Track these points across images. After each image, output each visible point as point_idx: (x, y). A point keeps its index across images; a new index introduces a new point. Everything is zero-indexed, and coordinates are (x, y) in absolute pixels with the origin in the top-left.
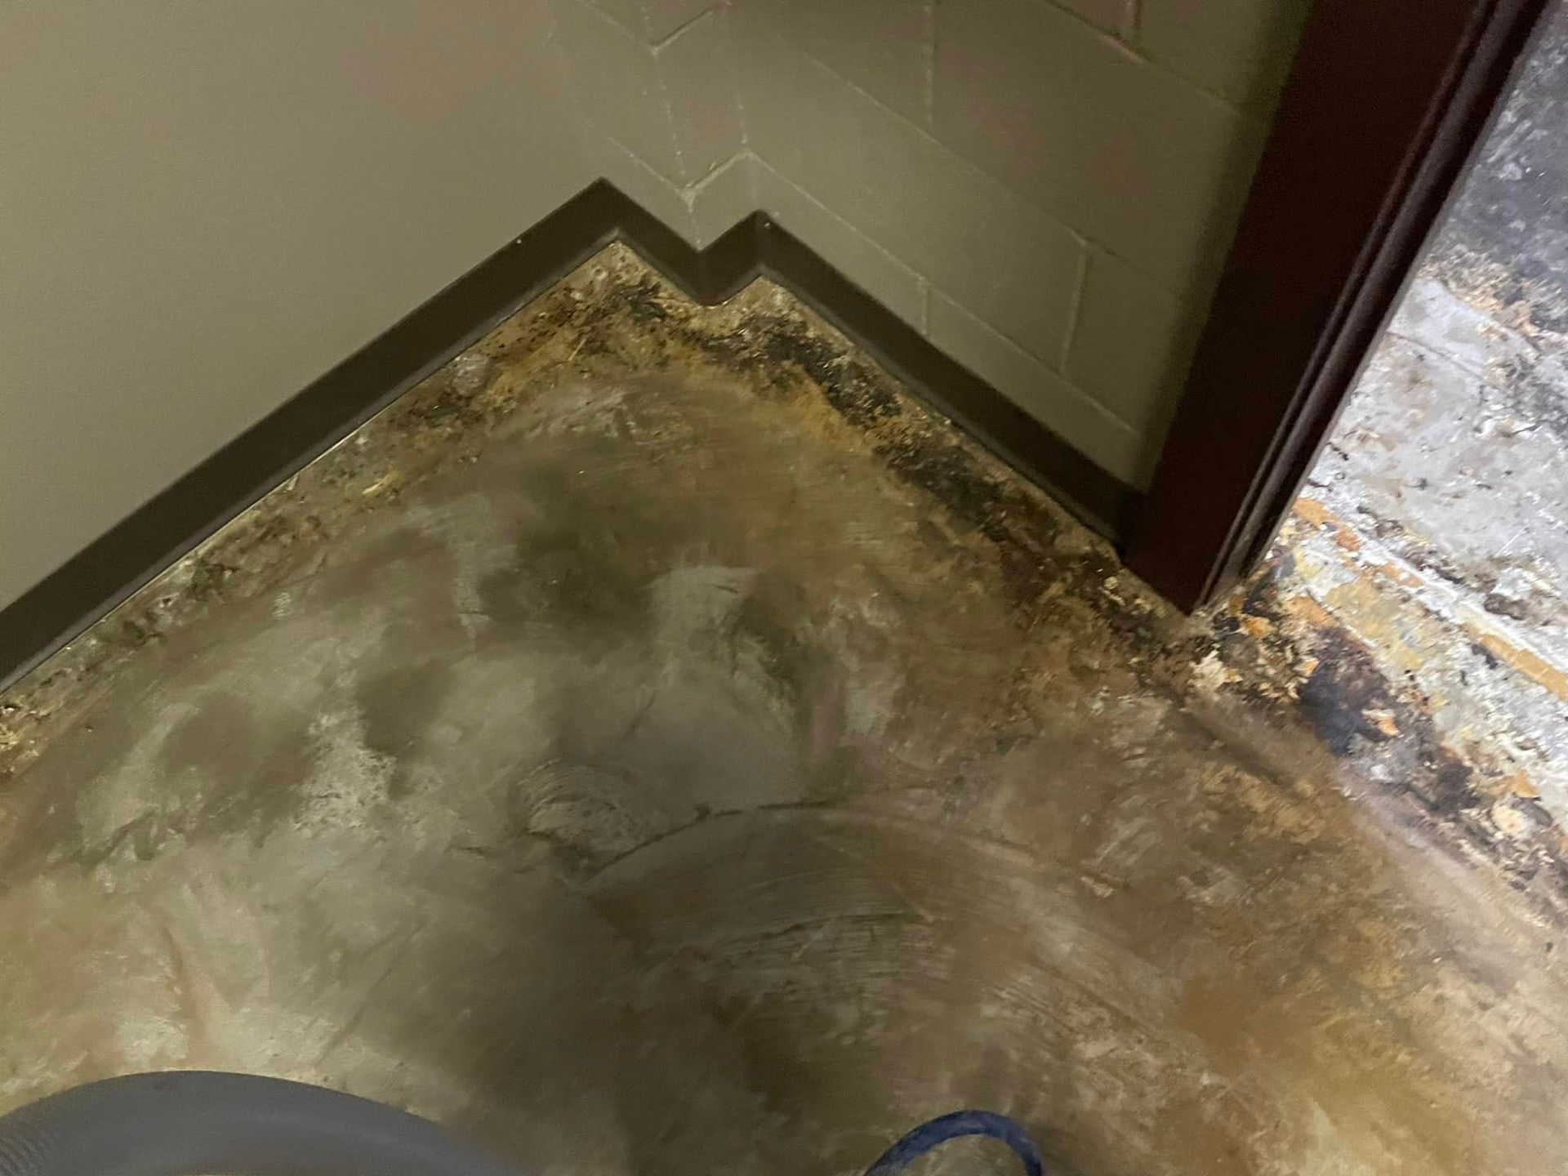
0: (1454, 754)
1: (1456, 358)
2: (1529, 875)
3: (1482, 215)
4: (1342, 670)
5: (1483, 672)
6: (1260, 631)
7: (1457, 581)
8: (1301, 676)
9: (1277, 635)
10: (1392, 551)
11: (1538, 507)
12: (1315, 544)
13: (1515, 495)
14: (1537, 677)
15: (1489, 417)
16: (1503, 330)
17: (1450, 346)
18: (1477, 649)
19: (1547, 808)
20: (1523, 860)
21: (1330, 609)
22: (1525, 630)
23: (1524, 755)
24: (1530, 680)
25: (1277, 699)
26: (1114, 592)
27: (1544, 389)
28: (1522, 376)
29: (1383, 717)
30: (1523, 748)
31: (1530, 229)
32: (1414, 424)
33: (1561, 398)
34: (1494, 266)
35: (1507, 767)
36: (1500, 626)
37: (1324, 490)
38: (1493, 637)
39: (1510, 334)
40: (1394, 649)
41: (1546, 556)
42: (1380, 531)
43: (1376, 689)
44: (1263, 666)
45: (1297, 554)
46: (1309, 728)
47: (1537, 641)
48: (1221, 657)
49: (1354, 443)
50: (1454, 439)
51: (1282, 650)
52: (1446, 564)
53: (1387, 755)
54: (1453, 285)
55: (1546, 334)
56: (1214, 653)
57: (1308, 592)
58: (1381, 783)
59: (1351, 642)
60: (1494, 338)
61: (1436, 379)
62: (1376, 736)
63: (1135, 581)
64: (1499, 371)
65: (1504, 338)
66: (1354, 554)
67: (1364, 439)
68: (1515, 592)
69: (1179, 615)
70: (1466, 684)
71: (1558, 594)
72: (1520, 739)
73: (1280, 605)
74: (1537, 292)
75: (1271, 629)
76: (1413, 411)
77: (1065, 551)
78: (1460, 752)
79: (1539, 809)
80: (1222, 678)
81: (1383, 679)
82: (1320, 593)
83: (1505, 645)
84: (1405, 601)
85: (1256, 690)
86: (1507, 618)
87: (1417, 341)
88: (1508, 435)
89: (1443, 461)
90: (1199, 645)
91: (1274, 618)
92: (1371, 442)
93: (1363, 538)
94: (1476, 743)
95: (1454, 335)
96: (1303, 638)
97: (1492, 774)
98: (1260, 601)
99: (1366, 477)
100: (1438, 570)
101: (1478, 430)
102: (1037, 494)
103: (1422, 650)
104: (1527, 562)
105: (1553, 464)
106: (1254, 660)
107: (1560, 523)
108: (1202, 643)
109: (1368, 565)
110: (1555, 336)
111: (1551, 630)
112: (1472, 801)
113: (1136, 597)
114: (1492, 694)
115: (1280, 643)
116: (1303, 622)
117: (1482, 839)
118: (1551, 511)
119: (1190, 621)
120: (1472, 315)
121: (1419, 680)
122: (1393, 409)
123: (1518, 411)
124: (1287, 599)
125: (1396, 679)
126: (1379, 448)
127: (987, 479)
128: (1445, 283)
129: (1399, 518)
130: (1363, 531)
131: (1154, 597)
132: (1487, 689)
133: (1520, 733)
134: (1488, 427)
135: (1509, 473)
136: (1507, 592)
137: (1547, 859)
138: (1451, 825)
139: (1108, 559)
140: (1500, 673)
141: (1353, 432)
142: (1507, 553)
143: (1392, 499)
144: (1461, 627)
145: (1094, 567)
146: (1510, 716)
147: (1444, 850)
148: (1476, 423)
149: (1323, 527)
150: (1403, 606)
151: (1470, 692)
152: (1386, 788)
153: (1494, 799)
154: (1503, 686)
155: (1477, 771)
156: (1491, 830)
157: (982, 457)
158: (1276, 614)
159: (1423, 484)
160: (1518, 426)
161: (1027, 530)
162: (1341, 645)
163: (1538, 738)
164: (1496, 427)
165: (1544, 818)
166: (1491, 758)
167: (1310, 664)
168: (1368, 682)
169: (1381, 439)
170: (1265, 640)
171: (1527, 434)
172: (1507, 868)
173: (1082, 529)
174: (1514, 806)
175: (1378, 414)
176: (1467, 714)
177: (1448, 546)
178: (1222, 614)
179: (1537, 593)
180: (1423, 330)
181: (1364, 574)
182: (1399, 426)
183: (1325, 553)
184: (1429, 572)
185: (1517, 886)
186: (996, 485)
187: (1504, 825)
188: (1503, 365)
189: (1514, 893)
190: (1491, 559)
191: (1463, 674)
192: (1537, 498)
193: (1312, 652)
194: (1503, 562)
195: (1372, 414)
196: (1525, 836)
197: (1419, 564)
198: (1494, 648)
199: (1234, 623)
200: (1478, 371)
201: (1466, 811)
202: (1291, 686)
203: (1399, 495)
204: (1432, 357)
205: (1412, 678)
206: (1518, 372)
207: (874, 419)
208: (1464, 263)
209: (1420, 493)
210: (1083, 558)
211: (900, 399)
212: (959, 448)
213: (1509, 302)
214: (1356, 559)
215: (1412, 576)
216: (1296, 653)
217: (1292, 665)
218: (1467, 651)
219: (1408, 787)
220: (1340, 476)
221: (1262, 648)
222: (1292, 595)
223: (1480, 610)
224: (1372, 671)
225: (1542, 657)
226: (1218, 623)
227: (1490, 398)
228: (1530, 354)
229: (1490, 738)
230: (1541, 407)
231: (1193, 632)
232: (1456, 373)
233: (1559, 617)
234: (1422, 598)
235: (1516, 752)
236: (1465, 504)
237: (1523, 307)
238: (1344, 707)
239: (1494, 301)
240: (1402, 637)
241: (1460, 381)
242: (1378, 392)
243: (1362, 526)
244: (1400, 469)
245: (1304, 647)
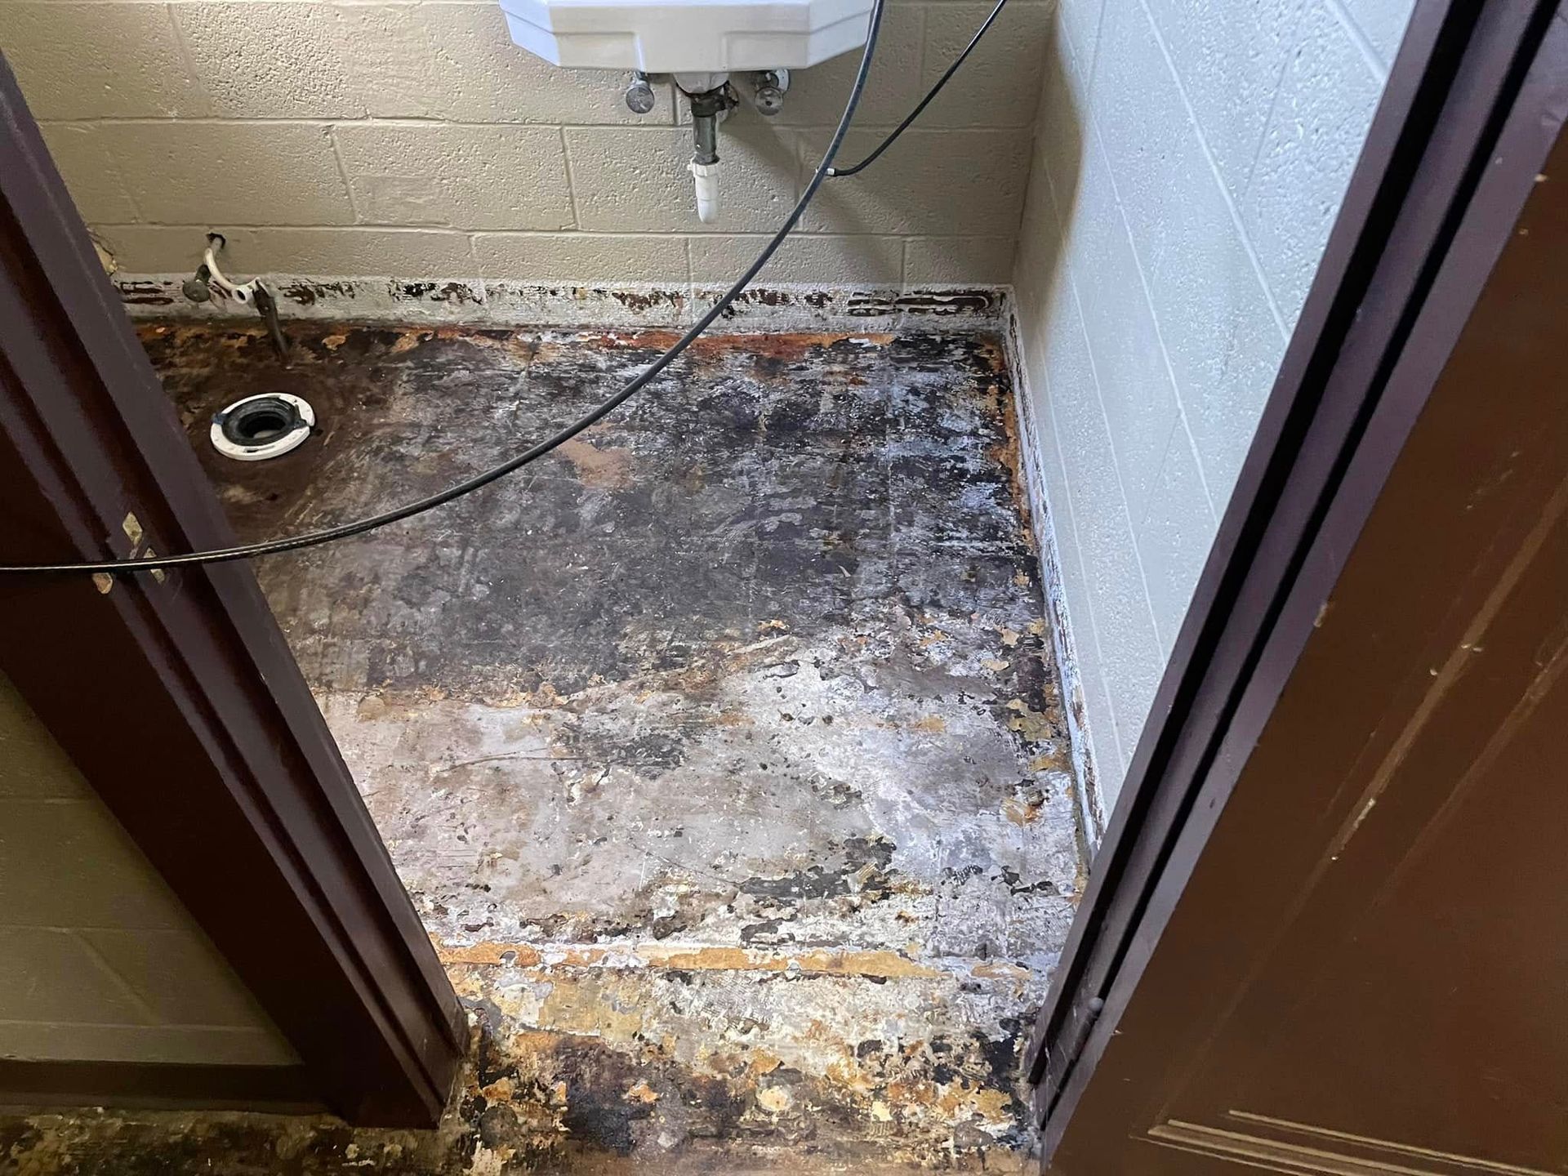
0: (707, 1077)
1: (523, 754)
2: (812, 1135)
3: (478, 635)
4: (587, 1076)
5: (685, 992)
6: (505, 1093)
7: (624, 932)
8: (560, 1106)
9: (521, 1085)
10: (566, 941)
11: (645, 831)
12: (505, 980)
13: (625, 833)
14: (721, 966)
15: (572, 784)
16: (543, 712)
17: (514, 747)
18: (670, 976)
19: (791, 1067)
20: (802, 1125)
21: (548, 1028)
22: (692, 934)
23: (751, 1035)
24: (718, 971)
25: (553, 1143)
26: (360, 1158)
27: (596, 738)
28: (576, 739)
29: (640, 1090)
30: (746, 1032)
31: (518, 626)
32: (523, 826)
33: (612, 737)
34: (509, 667)
35: (746, 1057)
36: (675, 944)
37: (486, 928)
38: (676, 956)
39: (549, 711)
40: (614, 1025)
41: (673, 864)
42: (548, 932)
43: (622, 1069)
44: (525, 1123)
45: (496, 1000)
46: (591, 1149)
47: (705, 936)
48: (486, 1146)
49: (487, 871)
50: (557, 819)
51: (532, 1095)
52: (609, 922)
53: (662, 1120)
54: (488, 700)
55: (573, 697)
56: (479, 1144)
57: (523, 1026)
58: (672, 1150)
59: (579, 1044)
60: (540, 721)
61: (519, 780)
62: (643, 1112)
63: (373, 1132)
64: (559, 744)
65: (547, 718)
66: (540, 966)
67: (492, 864)
68: (669, 909)
69: (428, 1134)
70: (680, 1012)
71: (696, 888)
72: (741, 1025)
73: (507, 1055)
74: (550, 670)
75: (513, 1082)
76: (515, 817)
77: (291, 1155)
78: (708, 1071)
79: (787, 1071)
80: (498, 1164)
81: (621, 1055)
82: (532, 1020)
83: (686, 956)
84: (598, 976)
85: (533, 1151)
86: (675, 934)
87: (488, 759)
88: (593, 790)
89: (560, 839)
90: (462, 1148)
91: (510, 1071)
92: (499, 862)
93: (538, 947)
94: (716, 1053)
95: (510, 737)
96: (543, 1069)
97: (741, 1070)
98: (491, 1066)
99: (512, 894)
100: (607, 932)
101: (570, 799)
102: (231, 1117)
103: (634, 1009)
104: (662, 879)
105: (635, 791)
106: (515, 1123)
107: (667, 833)
108: (463, 1142)
109: (554, 967)
110: (581, 695)
111: (709, 920)
112: (740, 1106)
113: (382, 1146)
114: (702, 1004)
115: (526, 1091)
116: (535, 1057)
117: (765, 1133)
118: (655, 827)
119: (443, 1130)
120: (514, 714)
121: (647, 1035)
122: (501, 824)
123: (589, 766)
124: (511, 1046)
125: (630, 1047)
126: (509, 863)
127: (172, 1140)
128: (482, 702)
129: (556, 910)
130: (535, 941)
131: (397, 1134)
132: (696, 1003)
133: (739, 1019)
134: (576, 792)
135: (610, 818)
136: (664, 913)
137: (815, 1109)
138: (739, 1140)
139: (337, 1129)
140: (697, 981)
141: (481, 863)
142: (646, 882)
143: (541, 898)
144: (649, 967)
145: (327, 1147)
146: (724, 1012)
147: (748, 1168)
148: (566, 795)
149: (503, 961)
150: (600, 983)
151: (686, 1016)
152: (676, 1150)
153: (754, 1092)
154: (705, 992)
155: (729, 1077)
156: (766, 1119)
157: (155, 1120)
158: (509, 1066)
159: (557, 870)
160: (596, 777)
161: (241, 1161)
162: (574, 1054)
163: (752, 1015)
164: (581, 790)
165: (793, 1077)
166: (731, 1058)
167: (560, 1087)
168: (613, 1067)
169: (506, 854)
170: (515, 1097)
171: (605, 780)
172: (796, 1142)
173: (295, 1120)
174: (769, 1087)
175: (492, 835)
176: (694, 1037)
177: (604, 907)
178: (466, 1102)
179: (684, 898)
180: (488, 747)
181: (556, 976)
182: (513, 835)
183: (518, 982)
184: (601, 939)
185: (809, 1152)
186: (186, 1137)
187: (774, 1108)
188: (559, 739)
189: (812, 1159)
190: (638, 895)
191: (673, 1004)
192: (640, 824)
193: (556, 1078)
194: (647, 892)
195: (487, 839)
196: (792, 1102)
197: (592, 939)
198: (682, 965)
199: (480, 1102)
200: (543, 754)
201: (742, 1119)
202: (557, 1122)
203: (545, 892)
204: (505, 765)
205: (641, 1038)
206: (572, 737)
207: (15, 1162)
208: (486, 679)
209: (559, 878)
210: (312, 1147)
211: (34, 1121)
212: (126, 1128)
213: (535, 689)
214: (544, 968)
215: (591, 951)
216: (543, 1089)
217: (546, 1105)
218: (663, 983)
219: (693, 1135)
220: (492, 907)
221: (516, 1108)
222: (513, 1038)
223: (655, 942)
224: (610, 1056)
225: (716, 946)
226: (467, 1116)
227: (564, 769)
228: (571, 718)
229: (722, 1042)
230: (603, 753)
231: (450, 1139)
232: (528, 766)
233: (708, 905)
234: (609, 964)
235: (744, 1039)
236: (595, 864)
237: (546, 687)
238: (607, 1106)
239: (524, 694)
240: (614, 1009)
241: (536, 770)
242: (482, 817)
243: (533, 937)
244: (533, 869)
245: (548, 1077)
